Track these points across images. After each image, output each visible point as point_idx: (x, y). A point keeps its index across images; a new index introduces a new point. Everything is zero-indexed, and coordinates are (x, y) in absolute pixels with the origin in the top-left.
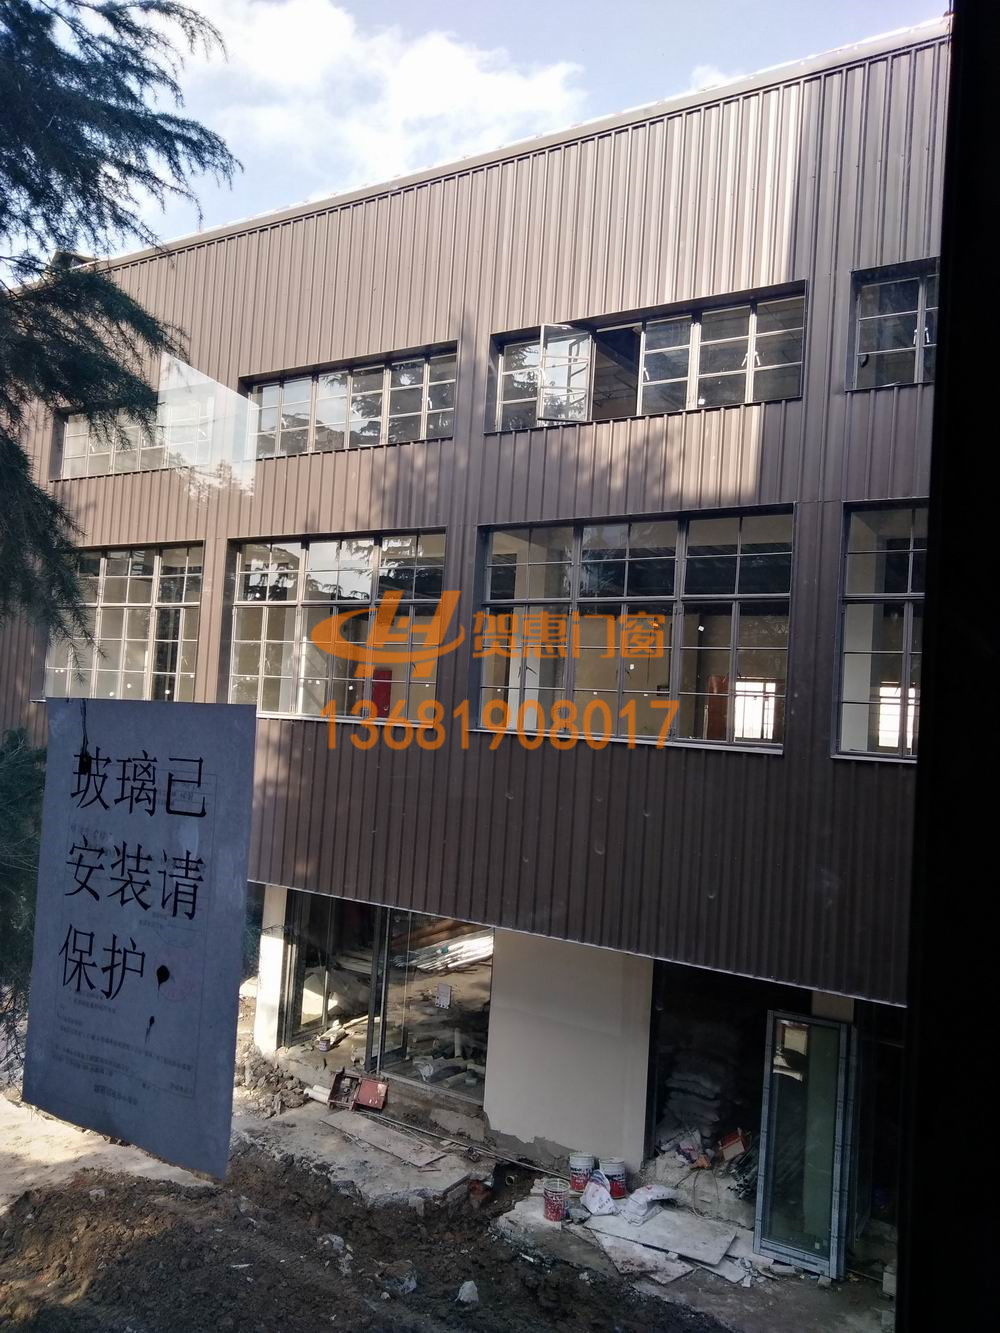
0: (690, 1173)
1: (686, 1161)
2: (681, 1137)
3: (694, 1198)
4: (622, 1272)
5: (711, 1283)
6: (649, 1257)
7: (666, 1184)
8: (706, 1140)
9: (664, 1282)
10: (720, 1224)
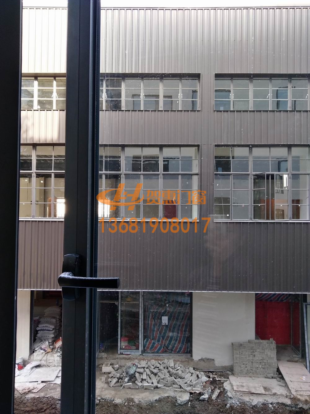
0: (45, 355)
1: (43, 351)
2: (42, 345)
3: (47, 362)
4: (22, 393)
5: (52, 386)
6: (31, 386)
7: (37, 360)
8: (50, 343)
9: (36, 391)
10: (55, 368)
